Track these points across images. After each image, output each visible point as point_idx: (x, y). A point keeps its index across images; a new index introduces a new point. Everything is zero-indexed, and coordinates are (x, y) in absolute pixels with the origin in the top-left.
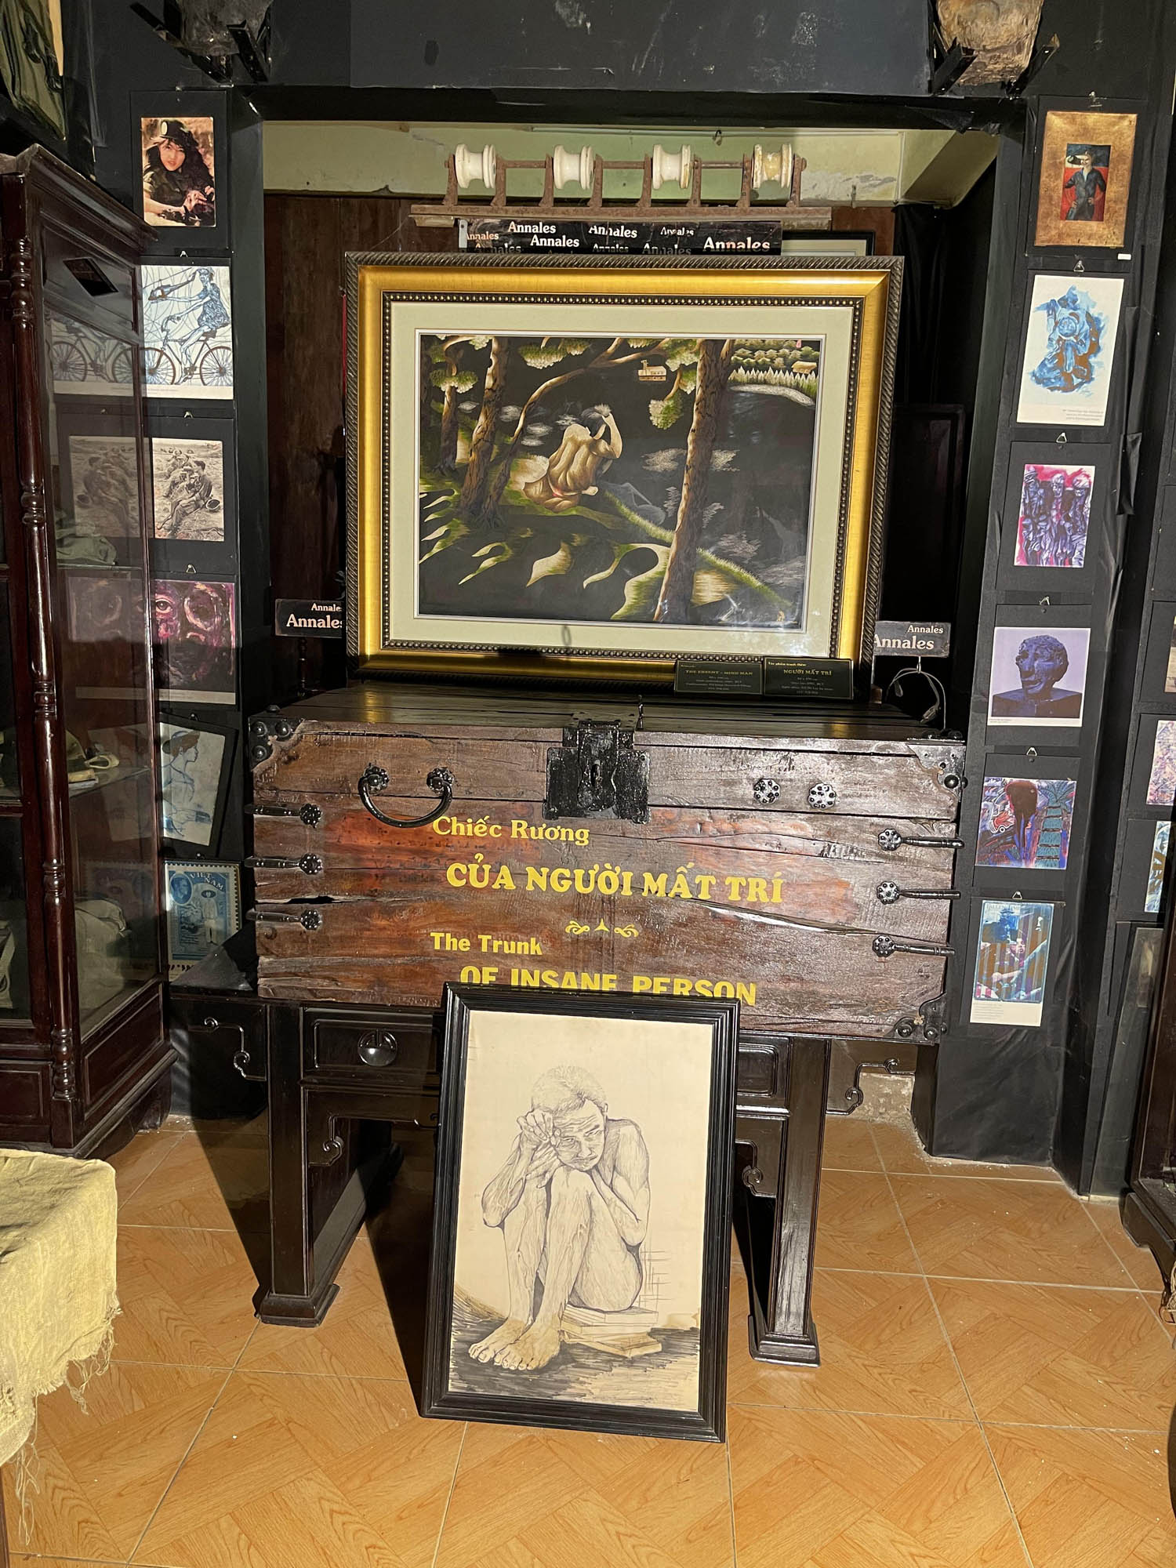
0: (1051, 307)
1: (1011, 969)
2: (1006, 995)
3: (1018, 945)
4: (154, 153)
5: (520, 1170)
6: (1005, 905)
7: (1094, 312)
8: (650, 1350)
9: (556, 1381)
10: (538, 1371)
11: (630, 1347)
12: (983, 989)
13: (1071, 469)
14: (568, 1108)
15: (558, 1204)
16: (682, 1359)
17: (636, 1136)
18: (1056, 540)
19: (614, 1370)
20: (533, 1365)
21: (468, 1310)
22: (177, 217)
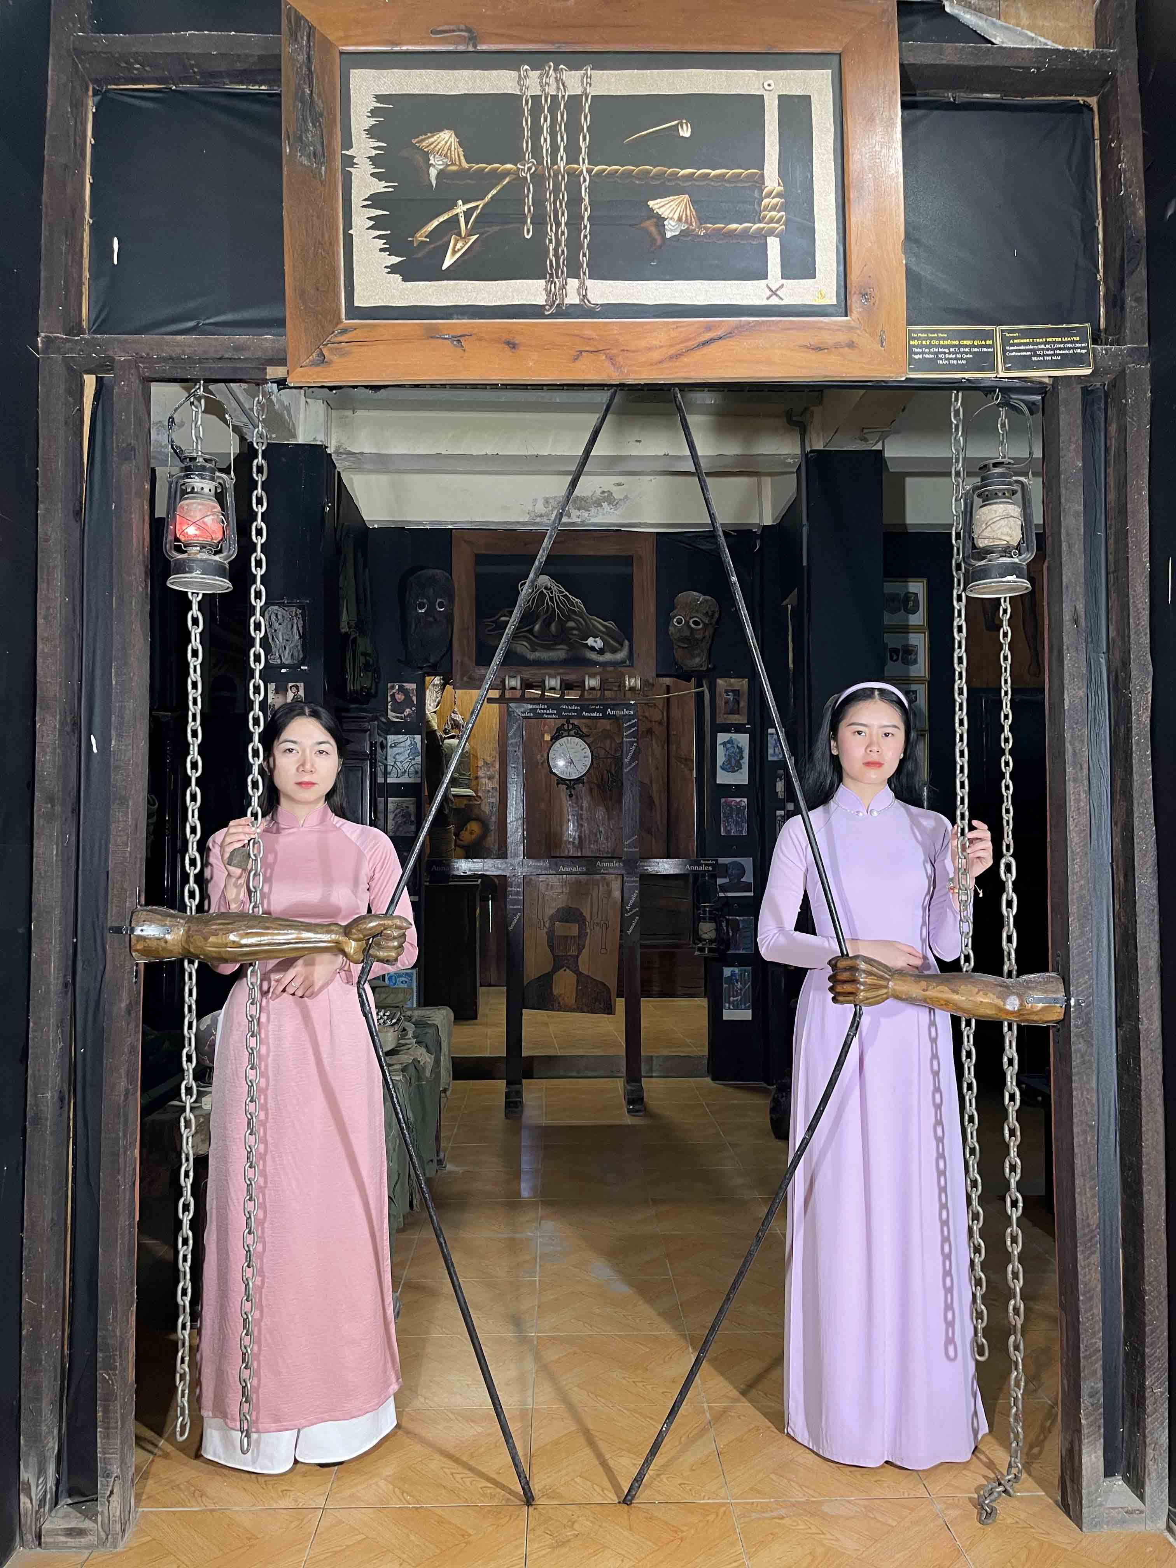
0: (724, 744)
1: (737, 996)
2: (736, 1007)
3: (739, 985)
4: (393, 696)
6: (732, 969)
7: (740, 745)
12: (727, 1005)
13: (738, 800)
18: (736, 825)
22: (401, 718)
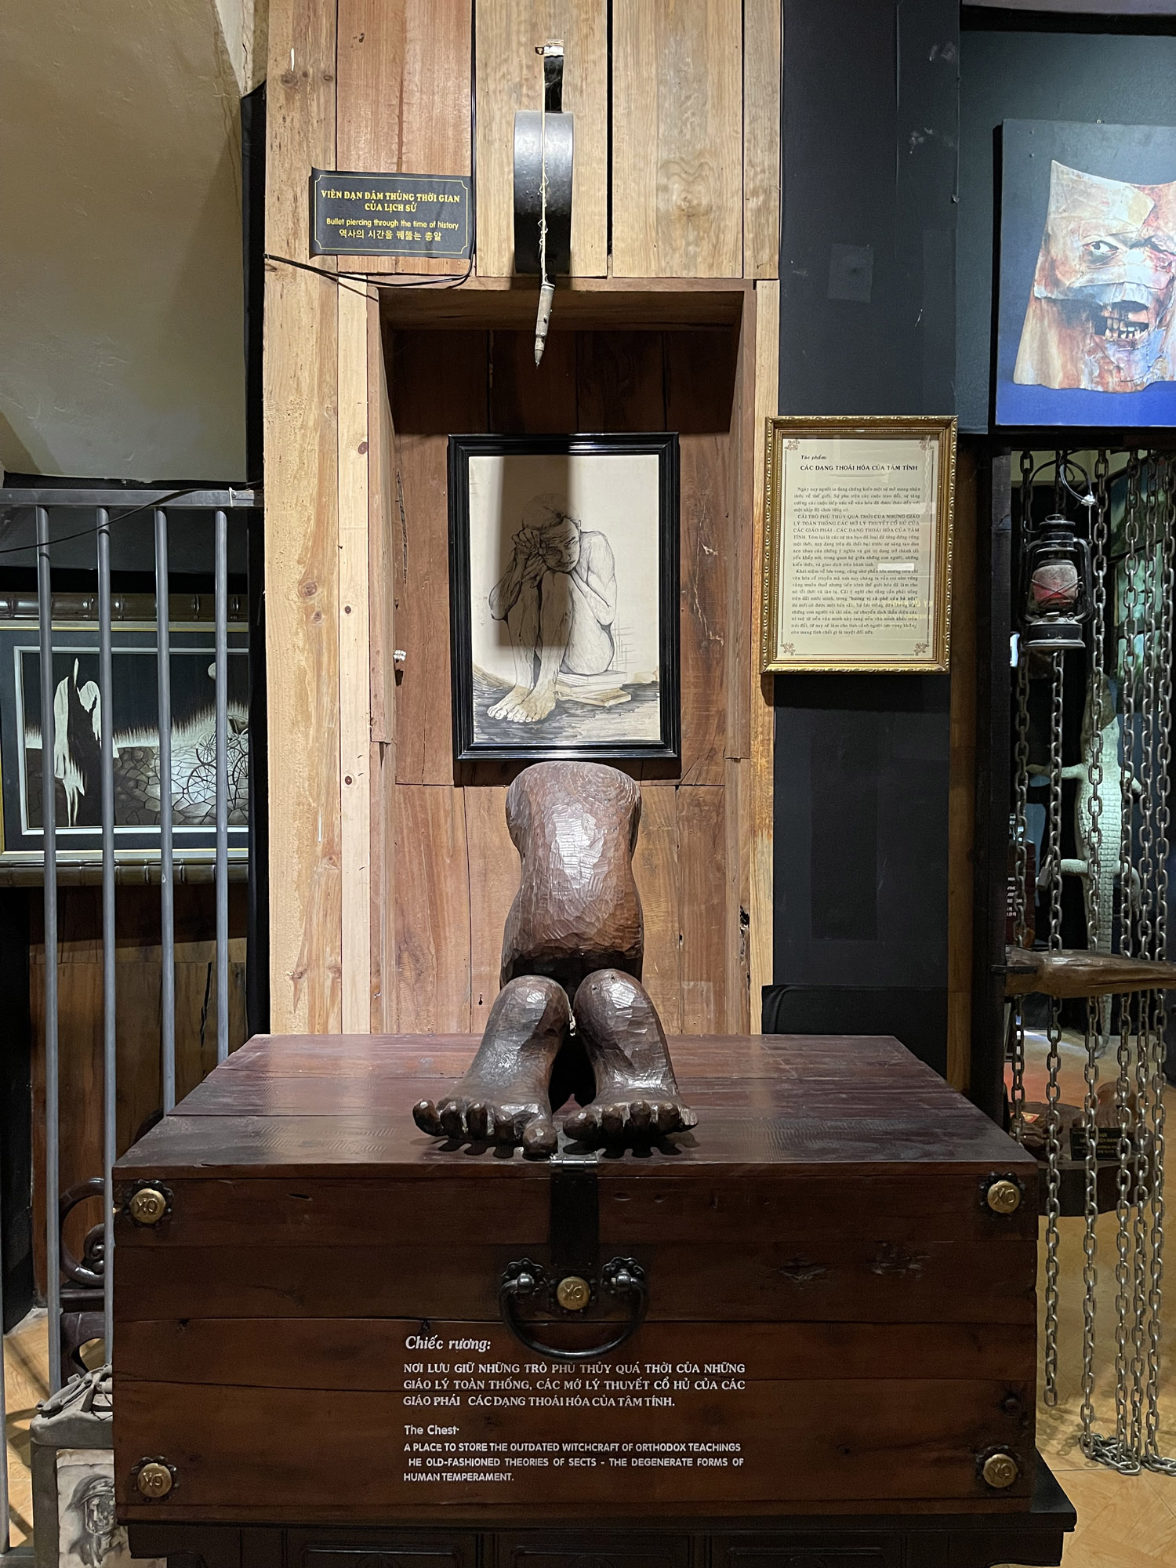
5: (517, 576)
8: (623, 700)
9: (554, 728)
10: (540, 722)
11: (608, 699)
14: (550, 526)
15: (548, 598)
16: (646, 705)
17: (604, 542)
19: (597, 717)
20: (537, 718)
21: (485, 682)
